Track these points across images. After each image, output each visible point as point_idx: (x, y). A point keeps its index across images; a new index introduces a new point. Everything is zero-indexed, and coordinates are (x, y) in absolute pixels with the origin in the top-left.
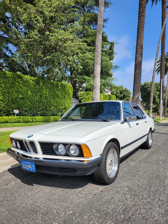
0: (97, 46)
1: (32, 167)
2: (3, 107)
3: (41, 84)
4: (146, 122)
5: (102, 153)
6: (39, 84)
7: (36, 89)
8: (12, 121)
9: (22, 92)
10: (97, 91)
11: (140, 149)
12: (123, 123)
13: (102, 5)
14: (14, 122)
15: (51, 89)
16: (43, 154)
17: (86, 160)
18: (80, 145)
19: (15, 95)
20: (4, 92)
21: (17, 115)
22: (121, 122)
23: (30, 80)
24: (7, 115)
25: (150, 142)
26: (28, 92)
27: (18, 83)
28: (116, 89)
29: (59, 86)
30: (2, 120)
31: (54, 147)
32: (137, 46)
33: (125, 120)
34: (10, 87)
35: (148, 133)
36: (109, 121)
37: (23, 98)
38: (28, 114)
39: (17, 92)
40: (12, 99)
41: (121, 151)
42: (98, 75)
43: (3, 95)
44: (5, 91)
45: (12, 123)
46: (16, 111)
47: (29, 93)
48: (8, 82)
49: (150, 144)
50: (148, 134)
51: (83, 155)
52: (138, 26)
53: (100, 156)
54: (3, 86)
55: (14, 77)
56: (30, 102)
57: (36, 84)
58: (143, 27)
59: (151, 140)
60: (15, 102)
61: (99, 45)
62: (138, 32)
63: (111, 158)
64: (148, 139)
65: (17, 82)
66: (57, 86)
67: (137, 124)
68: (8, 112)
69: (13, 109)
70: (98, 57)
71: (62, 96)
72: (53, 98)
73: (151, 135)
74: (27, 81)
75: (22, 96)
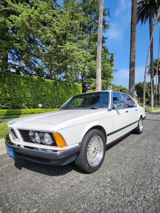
0: (98, 54)
1: (12, 153)
2: (31, 103)
3: (58, 85)
4: (136, 110)
5: (81, 141)
6: (56, 85)
7: (54, 88)
8: (37, 112)
9: (44, 91)
10: (99, 88)
11: (132, 134)
12: (110, 110)
13: (100, 23)
14: (39, 113)
15: (65, 89)
16: (24, 141)
17: (60, 149)
18: (51, 133)
19: (39, 94)
20: (31, 92)
21: (41, 108)
22: (108, 109)
24: (34, 108)
25: (141, 128)
26: (48, 91)
28: (117, 88)
30: (30, 111)
31: (30, 134)
32: (130, 54)
33: (114, 108)
34: (35, 88)
35: (139, 119)
36: (97, 109)
37: (45, 95)
38: (49, 107)
39: (40, 91)
40: (37, 96)
41: (108, 137)
42: (99, 76)
43: (30, 94)
44: (33, 90)
45: (37, 113)
46: (40, 105)
47: (49, 91)
48: (34, 84)
49: (141, 130)
50: (139, 121)
51: (56, 144)
52: (131, 39)
53: (78, 144)
54: (31, 87)
56: (50, 98)
57: (54, 85)
58: (134, 39)
59: (142, 126)
60: (39, 99)
62: (131, 43)
63: (95, 145)
64: (138, 125)
65: (41, 84)
66: (70, 85)
67: (127, 112)
68: (35, 106)
69: (38, 104)
70: (98, 62)
72: (67, 95)
73: (142, 122)
74: (48, 83)
75: (44, 94)
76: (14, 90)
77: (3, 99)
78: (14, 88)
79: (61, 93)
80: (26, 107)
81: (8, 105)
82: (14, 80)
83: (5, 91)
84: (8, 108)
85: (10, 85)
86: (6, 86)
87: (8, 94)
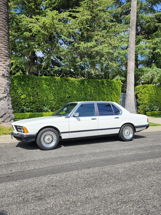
0: (130, 42)
2: (55, 105)
3: (86, 83)
4: (117, 118)
6: (84, 84)
7: (81, 88)
9: (69, 92)
12: (69, 117)
15: (96, 87)
19: (63, 95)
20: (54, 94)
22: (66, 117)
23: (75, 82)
26: (73, 92)
27: (65, 85)
29: (104, 83)
31: (18, 127)
33: (74, 116)
34: (59, 89)
35: (120, 127)
37: (69, 97)
39: (64, 92)
40: (61, 98)
41: (61, 134)
43: (54, 96)
44: (56, 92)
47: (75, 92)
48: (57, 85)
49: (129, 138)
51: (24, 132)
53: (35, 133)
54: (54, 89)
55: (62, 81)
57: (81, 84)
59: (132, 134)
60: (63, 101)
61: (132, 40)
64: (121, 133)
67: (94, 119)
71: (109, 93)
72: (99, 95)
74: (73, 83)
75: (69, 95)
76: (37, 93)
77: (27, 102)
78: (37, 91)
79: (89, 94)
80: (50, 110)
81: (32, 108)
82: (37, 83)
83: (29, 94)
84: (32, 111)
85: (34, 88)
86: (29, 89)
87: (31, 97)
